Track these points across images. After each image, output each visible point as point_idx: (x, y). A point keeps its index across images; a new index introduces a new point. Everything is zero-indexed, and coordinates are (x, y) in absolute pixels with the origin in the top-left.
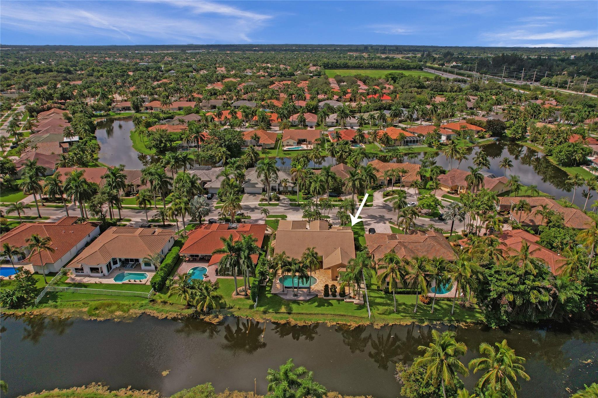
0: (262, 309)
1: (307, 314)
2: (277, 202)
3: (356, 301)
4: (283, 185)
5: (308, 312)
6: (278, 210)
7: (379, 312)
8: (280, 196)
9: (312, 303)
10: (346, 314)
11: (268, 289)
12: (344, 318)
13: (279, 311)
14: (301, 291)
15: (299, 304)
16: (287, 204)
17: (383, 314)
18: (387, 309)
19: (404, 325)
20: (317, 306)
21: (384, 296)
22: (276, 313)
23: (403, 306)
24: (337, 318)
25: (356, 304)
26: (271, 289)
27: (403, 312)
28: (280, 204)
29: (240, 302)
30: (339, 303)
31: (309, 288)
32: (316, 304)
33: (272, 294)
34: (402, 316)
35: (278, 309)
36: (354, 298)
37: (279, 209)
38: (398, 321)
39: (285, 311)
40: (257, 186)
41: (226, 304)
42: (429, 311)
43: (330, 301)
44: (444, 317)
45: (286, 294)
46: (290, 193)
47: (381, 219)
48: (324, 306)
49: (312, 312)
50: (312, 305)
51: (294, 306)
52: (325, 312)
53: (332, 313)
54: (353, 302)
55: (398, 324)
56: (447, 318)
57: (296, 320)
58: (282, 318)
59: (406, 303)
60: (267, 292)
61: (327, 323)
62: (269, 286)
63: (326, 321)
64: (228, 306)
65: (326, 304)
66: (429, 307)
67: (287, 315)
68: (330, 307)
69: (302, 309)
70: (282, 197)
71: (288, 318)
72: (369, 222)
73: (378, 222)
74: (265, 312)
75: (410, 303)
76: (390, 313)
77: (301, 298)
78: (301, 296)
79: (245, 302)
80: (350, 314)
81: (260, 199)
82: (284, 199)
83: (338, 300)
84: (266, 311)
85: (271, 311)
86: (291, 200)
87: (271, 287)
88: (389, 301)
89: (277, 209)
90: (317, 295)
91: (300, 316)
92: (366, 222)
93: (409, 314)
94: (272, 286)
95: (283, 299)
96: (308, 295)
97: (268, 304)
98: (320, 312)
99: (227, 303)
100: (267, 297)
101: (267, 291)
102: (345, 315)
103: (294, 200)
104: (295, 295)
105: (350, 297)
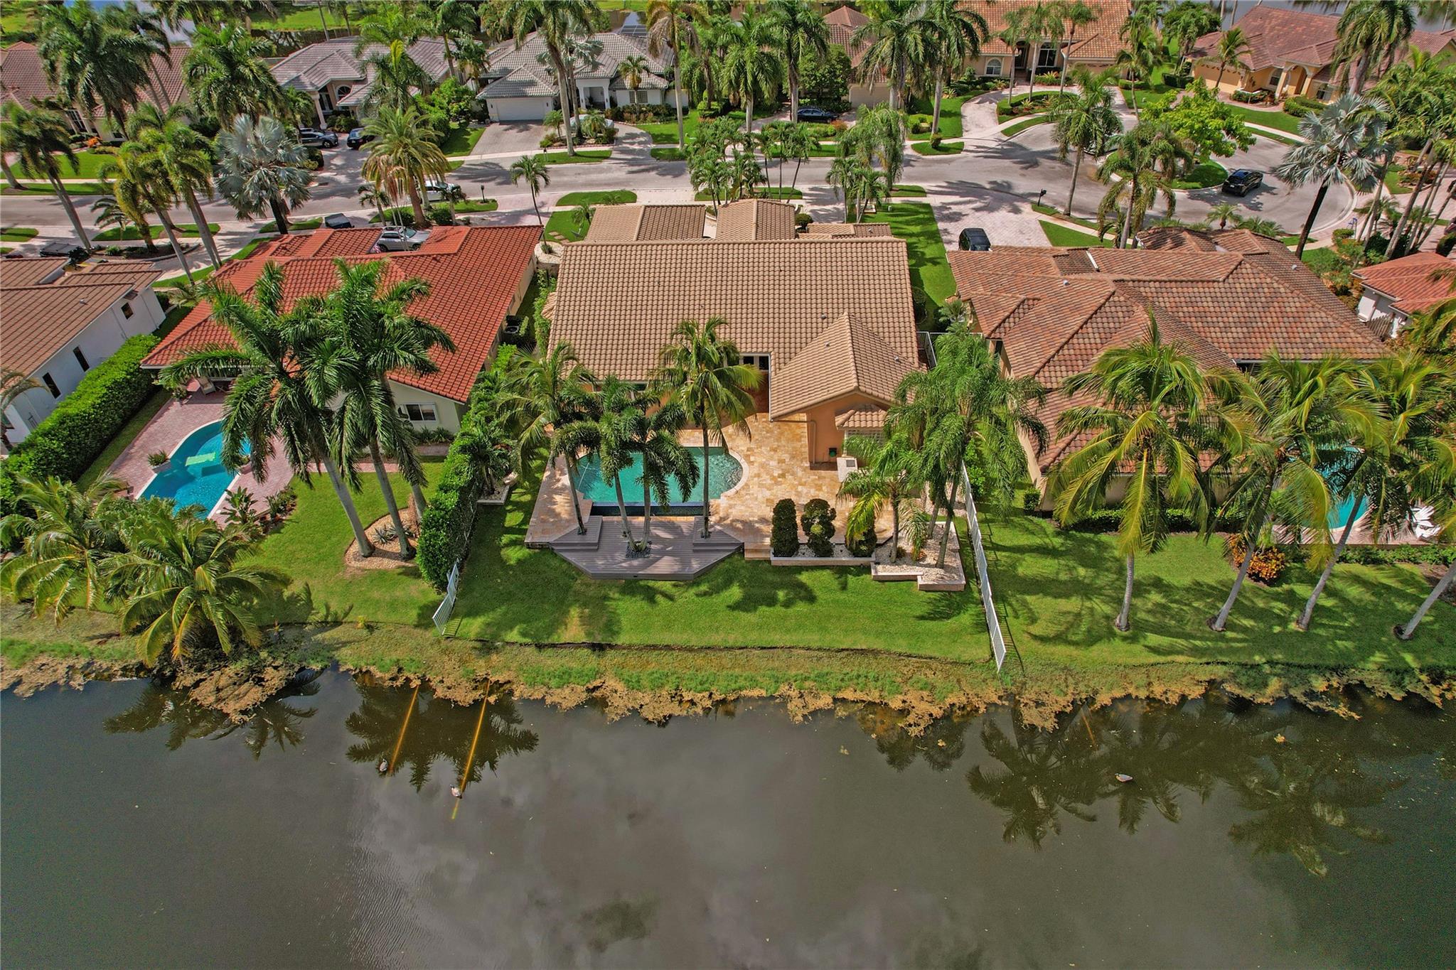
0: (475, 626)
1: (690, 650)
2: (606, 148)
3: (926, 575)
4: (628, 82)
5: (695, 641)
6: (603, 176)
7: (1037, 629)
8: (617, 126)
9: (716, 590)
10: (878, 644)
11: (513, 519)
12: (871, 667)
13: (554, 639)
14: (665, 526)
15: (651, 596)
16: (640, 152)
17: (1059, 638)
18: (1078, 615)
19: (1174, 699)
20: (735, 607)
21: (1057, 542)
22: (540, 647)
23: (1156, 597)
24: (835, 667)
25: (927, 588)
26: (526, 521)
27: (1161, 630)
28: (614, 155)
29: (376, 594)
30: (844, 587)
31: (703, 511)
32: (735, 592)
33: (530, 546)
34: (1155, 650)
35: (552, 628)
36: (917, 560)
37: (609, 170)
38: (1140, 678)
39: (582, 638)
40: (530, 91)
41: (309, 602)
42: (1283, 621)
43: (804, 577)
44: (1365, 653)
45: (595, 547)
46: (656, 114)
47: (1002, 196)
48: (772, 602)
49: (716, 639)
50: (716, 599)
51: (627, 608)
52: (777, 638)
53: (814, 639)
54: (913, 579)
55: (1143, 694)
56: (1378, 657)
57: (634, 685)
58: (565, 677)
59: (1167, 579)
60: (505, 539)
61: (786, 699)
62: (519, 506)
63: (783, 689)
64: (320, 615)
65: (781, 595)
66: (1277, 597)
67: (591, 660)
68: (801, 607)
69: (668, 627)
70: (623, 129)
71: (598, 673)
72: (955, 209)
73: (989, 208)
74: (486, 646)
75: (1186, 581)
76: (1092, 639)
77: (665, 565)
78: (663, 553)
79: (399, 593)
80: (901, 646)
81: (542, 139)
82: (632, 136)
83: (842, 570)
84: (495, 637)
85: (513, 635)
86: (656, 138)
87: (528, 509)
88: (1082, 571)
89: (601, 171)
90: (741, 549)
91: (656, 663)
92: (944, 206)
93: (1188, 636)
94: (532, 504)
95: (580, 572)
96: (698, 549)
97: (508, 598)
98: (754, 638)
99: (318, 598)
100: (503, 563)
101: (510, 530)
102: (875, 653)
103: (669, 138)
104: (638, 551)
105: (900, 555)
